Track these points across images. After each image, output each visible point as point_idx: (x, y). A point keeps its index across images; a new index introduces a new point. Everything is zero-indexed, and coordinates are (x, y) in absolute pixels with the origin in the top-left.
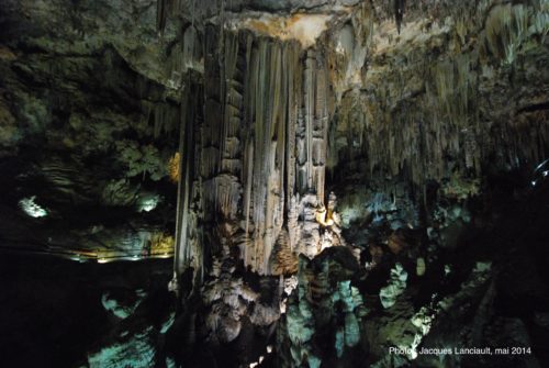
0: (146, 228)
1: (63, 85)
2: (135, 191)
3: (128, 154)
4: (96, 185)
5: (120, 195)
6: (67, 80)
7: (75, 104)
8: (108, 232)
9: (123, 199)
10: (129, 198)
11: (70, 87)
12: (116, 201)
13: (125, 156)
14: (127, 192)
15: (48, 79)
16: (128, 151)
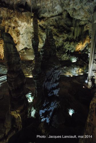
0: (76, 67)
1: (50, 28)
2: (69, 56)
3: (67, 46)
4: (60, 56)
5: (65, 58)
6: (51, 26)
7: (54, 33)
8: (68, 68)
9: (66, 59)
10: (68, 58)
11: (52, 28)
12: (65, 59)
13: (66, 46)
14: (67, 57)
15: (46, 27)
16: (67, 45)
